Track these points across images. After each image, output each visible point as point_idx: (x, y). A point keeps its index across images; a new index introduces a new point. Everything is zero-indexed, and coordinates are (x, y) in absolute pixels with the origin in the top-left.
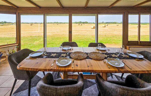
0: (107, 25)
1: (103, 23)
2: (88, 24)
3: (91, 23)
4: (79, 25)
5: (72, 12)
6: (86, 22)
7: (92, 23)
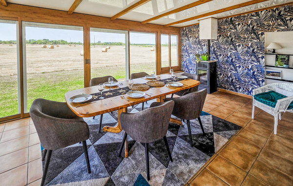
0: (109, 48)
1: (99, 44)
2: (67, 46)
3: (75, 43)
4: (45, 47)
5: (89, 23)
6: (62, 41)
7: (78, 44)
